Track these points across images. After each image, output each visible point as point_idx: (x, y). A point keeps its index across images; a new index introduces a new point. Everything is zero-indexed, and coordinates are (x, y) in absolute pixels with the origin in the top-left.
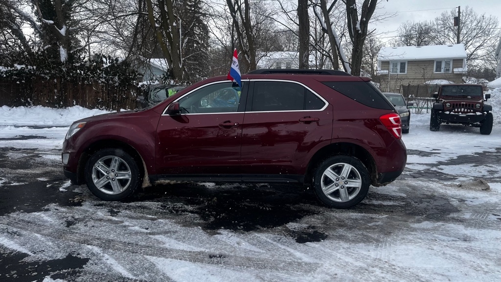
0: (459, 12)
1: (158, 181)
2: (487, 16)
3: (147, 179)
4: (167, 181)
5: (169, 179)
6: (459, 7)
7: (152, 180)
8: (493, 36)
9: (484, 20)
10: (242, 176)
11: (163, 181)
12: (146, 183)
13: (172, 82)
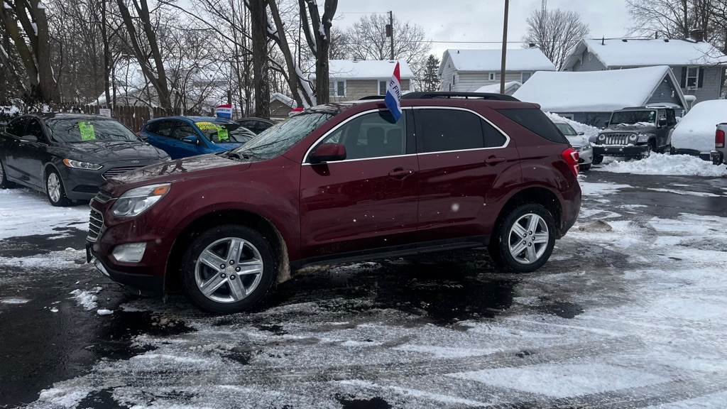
0: (391, 20)
1: (303, 270)
2: (411, 25)
3: (287, 269)
4: (317, 268)
5: (318, 264)
6: (391, 12)
7: (293, 269)
8: (419, 50)
9: (409, 30)
10: (416, 246)
11: (310, 268)
12: (285, 276)
13: (46, 109)
